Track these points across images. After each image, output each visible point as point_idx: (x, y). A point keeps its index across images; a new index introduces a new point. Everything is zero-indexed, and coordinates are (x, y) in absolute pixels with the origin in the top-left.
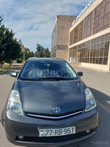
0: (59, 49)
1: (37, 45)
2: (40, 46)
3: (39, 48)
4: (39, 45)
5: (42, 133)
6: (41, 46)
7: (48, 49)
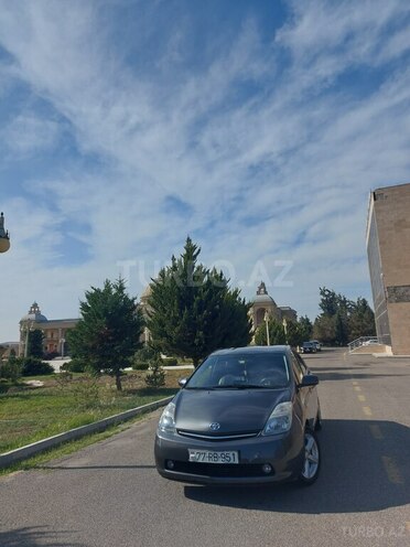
0: (397, 302)
1: (322, 293)
2: (334, 294)
3: (331, 303)
4: (327, 293)
5: (193, 456)
6: (337, 294)
7: (364, 302)
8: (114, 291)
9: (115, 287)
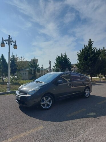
8: (64, 56)
9: (64, 55)
